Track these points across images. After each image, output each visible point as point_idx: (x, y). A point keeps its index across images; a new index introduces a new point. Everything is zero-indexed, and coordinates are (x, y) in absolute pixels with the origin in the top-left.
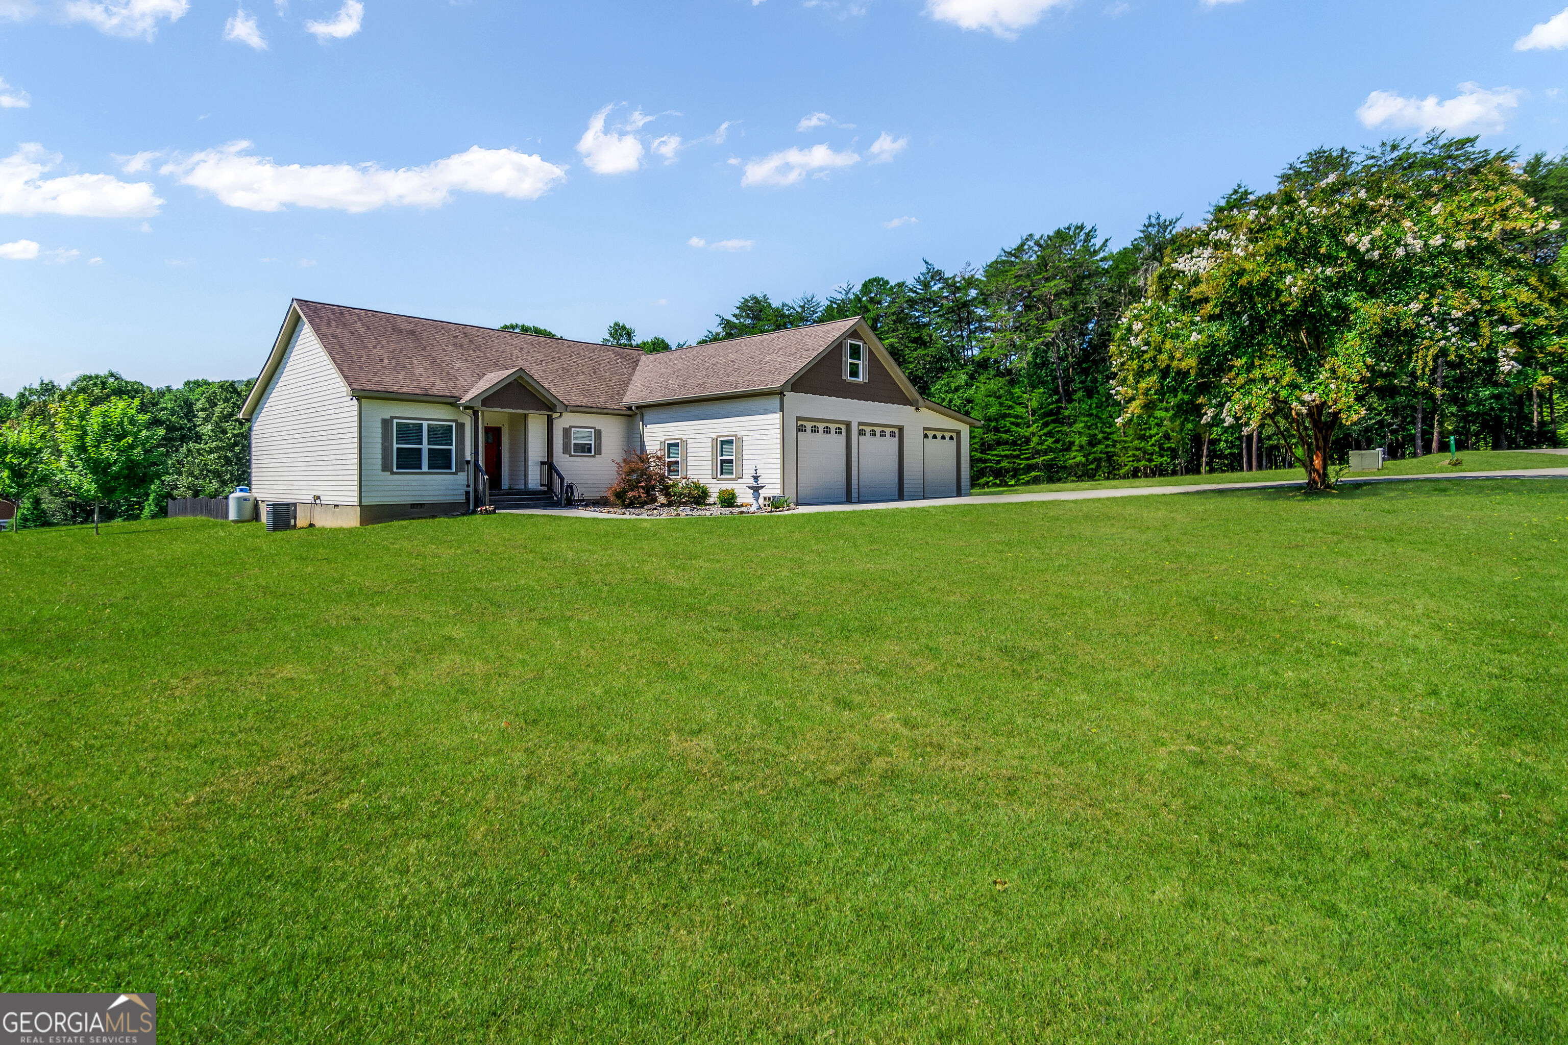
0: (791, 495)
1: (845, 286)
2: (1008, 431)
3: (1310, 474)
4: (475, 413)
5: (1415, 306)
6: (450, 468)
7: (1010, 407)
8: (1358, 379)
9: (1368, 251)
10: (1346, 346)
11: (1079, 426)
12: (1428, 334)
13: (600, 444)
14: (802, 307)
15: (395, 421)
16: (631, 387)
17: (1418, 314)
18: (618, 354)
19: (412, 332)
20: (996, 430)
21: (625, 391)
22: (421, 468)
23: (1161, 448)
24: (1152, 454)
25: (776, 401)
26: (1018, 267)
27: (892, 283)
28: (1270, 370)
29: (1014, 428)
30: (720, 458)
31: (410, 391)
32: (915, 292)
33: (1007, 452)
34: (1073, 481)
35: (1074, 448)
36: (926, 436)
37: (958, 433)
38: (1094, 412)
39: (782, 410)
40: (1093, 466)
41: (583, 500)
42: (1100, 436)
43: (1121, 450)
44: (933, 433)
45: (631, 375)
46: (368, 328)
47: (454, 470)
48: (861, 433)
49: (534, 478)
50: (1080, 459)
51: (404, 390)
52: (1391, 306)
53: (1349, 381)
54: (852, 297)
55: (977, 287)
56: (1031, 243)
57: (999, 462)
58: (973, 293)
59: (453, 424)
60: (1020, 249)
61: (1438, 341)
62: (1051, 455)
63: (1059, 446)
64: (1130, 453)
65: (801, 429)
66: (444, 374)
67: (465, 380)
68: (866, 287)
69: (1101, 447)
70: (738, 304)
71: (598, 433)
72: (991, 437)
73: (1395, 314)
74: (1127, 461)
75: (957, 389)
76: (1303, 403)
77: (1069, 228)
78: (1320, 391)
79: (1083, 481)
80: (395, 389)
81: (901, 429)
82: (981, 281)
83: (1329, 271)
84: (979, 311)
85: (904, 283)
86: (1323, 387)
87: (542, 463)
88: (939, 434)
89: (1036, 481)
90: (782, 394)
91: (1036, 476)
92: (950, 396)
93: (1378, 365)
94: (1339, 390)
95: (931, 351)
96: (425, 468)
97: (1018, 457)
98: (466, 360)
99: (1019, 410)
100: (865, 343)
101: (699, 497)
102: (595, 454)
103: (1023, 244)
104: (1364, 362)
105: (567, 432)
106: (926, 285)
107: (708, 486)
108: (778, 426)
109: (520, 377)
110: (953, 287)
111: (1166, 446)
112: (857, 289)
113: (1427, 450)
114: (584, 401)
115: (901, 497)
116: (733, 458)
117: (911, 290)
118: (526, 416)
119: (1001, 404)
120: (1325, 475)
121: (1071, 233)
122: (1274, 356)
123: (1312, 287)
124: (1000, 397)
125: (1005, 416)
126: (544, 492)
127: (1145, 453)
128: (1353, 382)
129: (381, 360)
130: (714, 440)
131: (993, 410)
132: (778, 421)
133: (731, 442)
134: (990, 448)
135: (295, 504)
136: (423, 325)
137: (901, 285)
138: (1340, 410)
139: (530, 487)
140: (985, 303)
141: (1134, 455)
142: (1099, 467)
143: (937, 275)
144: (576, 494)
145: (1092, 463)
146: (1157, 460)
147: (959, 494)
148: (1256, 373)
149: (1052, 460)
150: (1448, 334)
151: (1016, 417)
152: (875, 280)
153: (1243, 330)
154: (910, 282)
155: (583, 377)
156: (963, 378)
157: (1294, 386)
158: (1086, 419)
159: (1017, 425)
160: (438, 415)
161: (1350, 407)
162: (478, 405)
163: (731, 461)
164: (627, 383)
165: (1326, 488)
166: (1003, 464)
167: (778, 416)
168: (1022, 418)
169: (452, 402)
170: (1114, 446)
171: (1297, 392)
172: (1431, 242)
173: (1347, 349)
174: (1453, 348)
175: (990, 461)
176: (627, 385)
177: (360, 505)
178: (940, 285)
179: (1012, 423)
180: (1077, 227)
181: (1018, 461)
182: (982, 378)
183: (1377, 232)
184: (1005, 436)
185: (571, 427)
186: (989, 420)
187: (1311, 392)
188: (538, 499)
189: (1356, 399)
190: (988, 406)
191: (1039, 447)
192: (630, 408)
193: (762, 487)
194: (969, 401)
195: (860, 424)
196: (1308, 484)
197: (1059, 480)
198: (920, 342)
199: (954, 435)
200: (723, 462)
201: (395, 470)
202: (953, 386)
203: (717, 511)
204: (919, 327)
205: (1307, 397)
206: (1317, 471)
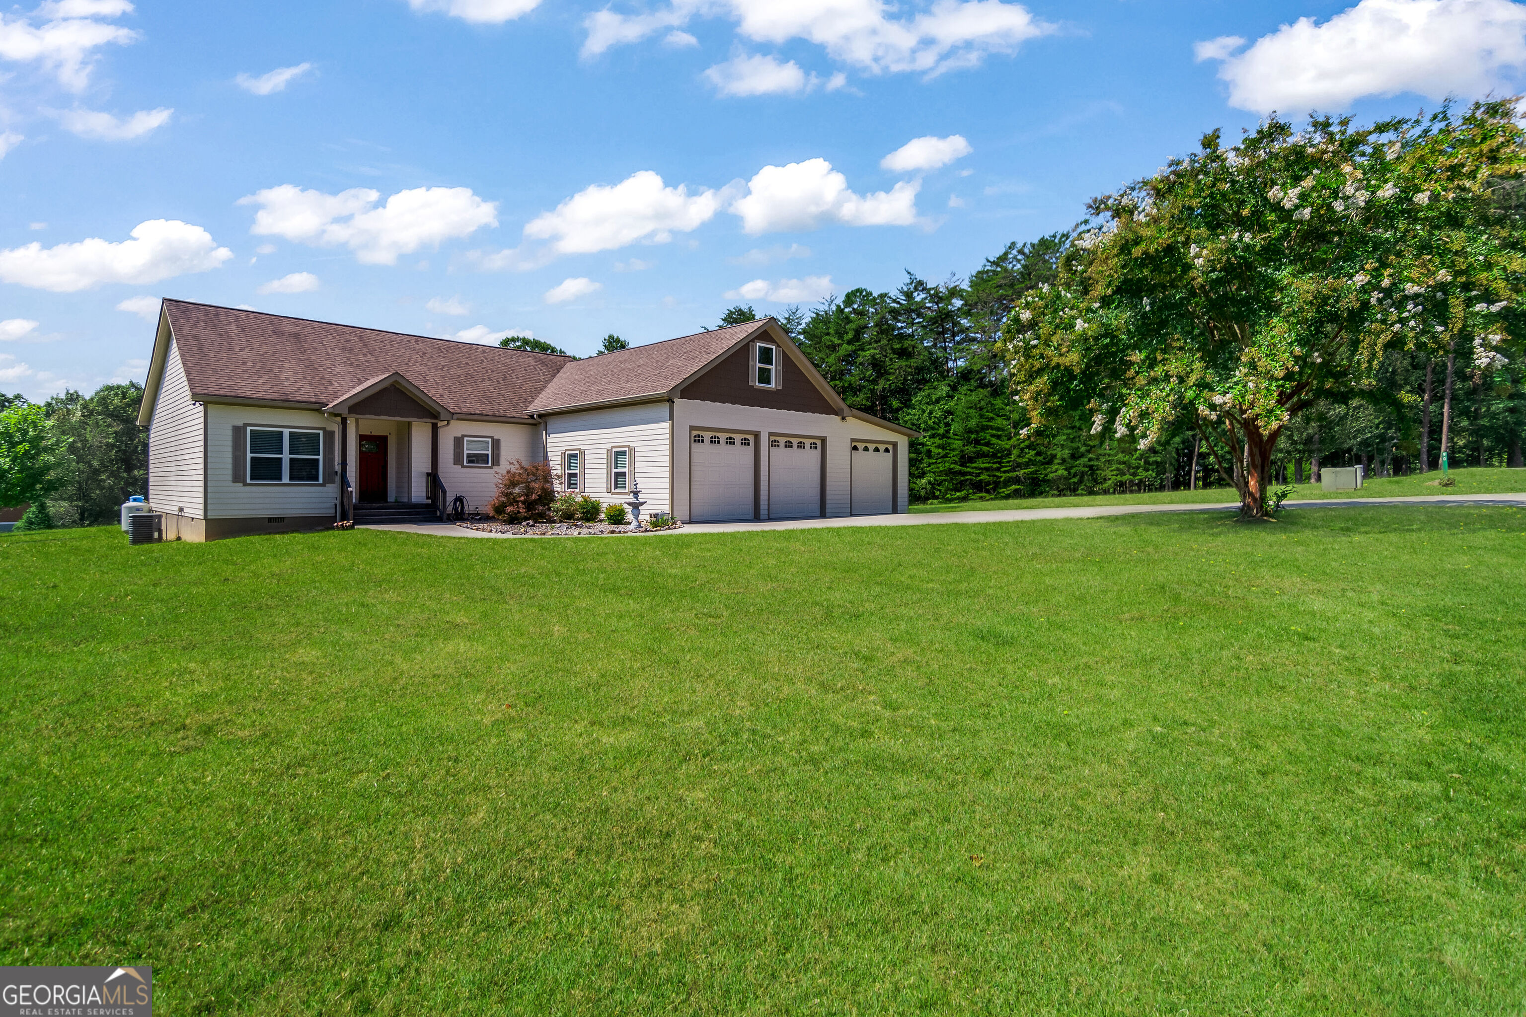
0: (682, 512)
1: (828, 298)
2: (988, 444)
3: (1245, 497)
4: (344, 422)
5: (1360, 279)
6: (317, 479)
7: (991, 419)
8: (1282, 374)
9: (1297, 207)
10: (1272, 333)
11: (1061, 438)
12: (1379, 316)
13: (498, 455)
14: (788, 319)
15: (249, 429)
16: (543, 395)
17: (1364, 290)
18: (540, 360)
19: (297, 335)
20: (977, 442)
21: (533, 399)
22: (280, 479)
23: (1147, 462)
24: (1138, 468)
25: (665, 408)
26: (1000, 276)
27: (875, 294)
28: (1174, 366)
29: (994, 440)
30: (614, 471)
31: (267, 396)
32: (899, 303)
33: (987, 465)
34: (1053, 496)
35: (1056, 461)
36: (855, 448)
37: (895, 445)
38: (1077, 424)
39: (671, 418)
40: (1075, 480)
41: (478, 514)
42: (1083, 449)
43: (1104, 463)
44: (863, 445)
45: (548, 382)
46: (243, 330)
47: (321, 481)
48: (774, 444)
49: (419, 492)
50: (1062, 472)
51: (259, 395)
52: (1330, 280)
53: (1272, 378)
54: (834, 308)
55: (962, 297)
56: (1015, 252)
57: (979, 475)
58: (958, 303)
59: (321, 432)
60: (1003, 258)
61: (1392, 325)
62: (1032, 469)
63: (1039, 458)
64: (1114, 467)
65: (699, 440)
66: (317, 378)
67: (340, 385)
68: (849, 299)
69: (1084, 460)
70: (723, 316)
71: (496, 444)
72: (970, 449)
73: (1335, 290)
74: (1111, 476)
75: (938, 401)
76: (1213, 407)
77: (1054, 236)
78: (1236, 392)
79: (1064, 495)
80: (249, 394)
81: (824, 440)
82: (966, 291)
83: (1247, 237)
84: (964, 322)
85: (886, 294)
86: (1240, 387)
87: (428, 474)
88: (871, 447)
89: (1017, 494)
90: (671, 401)
91: (1016, 490)
92: (930, 407)
93: (1310, 356)
94: (1258, 390)
95: (913, 362)
96: (286, 479)
97: (998, 469)
98: (351, 364)
99: (999, 422)
100: (778, 346)
101: (590, 513)
102: (493, 464)
103: (1006, 254)
104: (1291, 353)
105: (458, 442)
106: (909, 295)
107: (602, 500)
108: (667, 436)
109: (396, 381)
110: (936, 297)
111: (1151, 460)
112: (840, 301)
113: (1434, 464)
114: (479, 408)
115: (823, 515)
116: (626, 470)
117: (894, 301)
118: (409, 425)
119: (981, 416)
120: (1263, 499)
121: (1057, 241)
122: (1181, 349)
123: (1225, 258)
124: (981, 409)
125: (984, 428)
126: (427, 505)
127: (1129, 467)
128: (1277, 380)
129: (244, 363)
130: (609, 451)
131: (973, 423)
132: (667, 431)
133: (624, 453)
134: (971, 460)
135: (160, 517)
136: (313, 328)
137: (883, 296)
138: (1258, 415)
139: (414, 500)
140: (968, 314)
141: (1118, 469)
142: (1081, 481)
143: (920, 285)
144: (466, 508)
145: (1074, 476)
146: (1142, 474)
147: (895, 511)
148: (1159, 371)
149: (1031, 473)
150: (1405, 314)
151: (998, 429)
152: (858, 290)
153: (1145, 316)
154: (894, 293)
155: (488, 383)
156: (944, 389)
157: (1203, 385)
158: (1069, 431)
159: (999, 437)
160: (304, 422)
161: (1271, 411)
162: (345, 412)
163: (624, 474)
164: (538, 391)
165: (1262, 515)
166: (982, 477)
167: (667, 424)
168: (1003, 430)
169: (316, 407)
170: (1098, 459)
171: (1206, 393)
172: (1380, 193)
173: (1273, 337)
174: (1411, 335)
175: (970, 474)
176: (539, 393)
177: (205, 518)
178: (923, 296)
179: (993, 436)
180: (1063, 235)
181: (998, 474)
182: (963, 389)
183: (1308, 183)
184: (985, 449)
185: (464, 436)
186: (970, 431)
187: (1225, 393)
188: (418, 513)
189: (1278, 402)
190: (968, 417)
191: (1020, 460)
192: (532, 417)
193: (642, 504)
194: (950, 413)
195: (771, 434)
196: (1242, 509)
197: (1041, 494)
198: (903, 353)
199: (890, 447)
200: (617, 474)
201: (248, 481)
202: (934, 397)
203: (606, 527)
204: (902, 337)
205: (1218, 399)
206: (1251, 494)
